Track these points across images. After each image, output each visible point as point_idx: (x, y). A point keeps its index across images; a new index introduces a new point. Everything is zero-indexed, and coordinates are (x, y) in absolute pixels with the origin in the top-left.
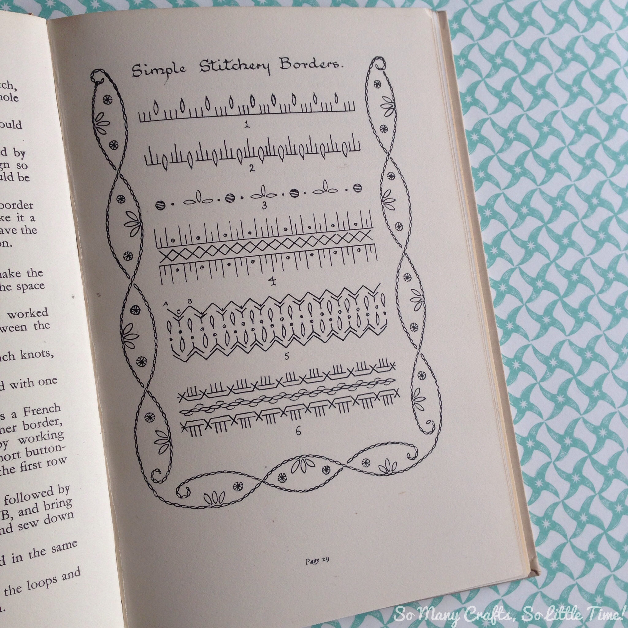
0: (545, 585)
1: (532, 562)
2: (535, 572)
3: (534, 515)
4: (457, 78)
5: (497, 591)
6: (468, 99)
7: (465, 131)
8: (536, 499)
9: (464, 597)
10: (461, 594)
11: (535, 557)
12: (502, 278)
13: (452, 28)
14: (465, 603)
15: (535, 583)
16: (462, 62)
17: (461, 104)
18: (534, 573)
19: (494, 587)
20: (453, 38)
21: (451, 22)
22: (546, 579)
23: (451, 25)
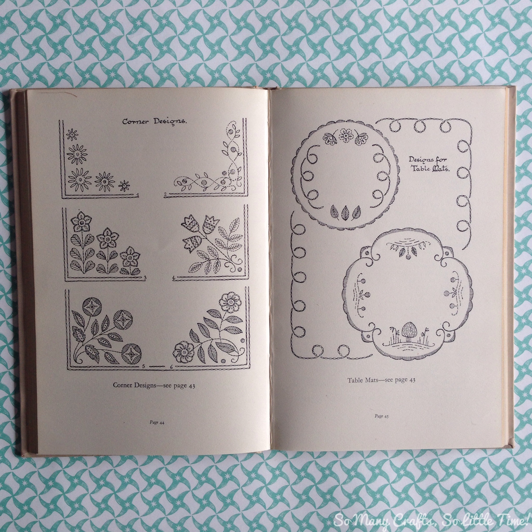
0: (517, 454)
1: (510, 440)
2: (510, 445)
3: (518, 413)
4: (516, 131)
5: (486, 452)
6: (522, 146)
7: (515, 167)
8: (521, 404)
9: (464, 452)
10: (463, 450)
11: (513, 437)
12: (524, 265)
13: (519, 97)
14: (464, 455)
15: (511, 452)
16: (522, 120)
17: (516, 149)
18: (510, 447)
19: (485, 450)
20: (519, 104)
21: (519, 93)
22: (519, 451)
23: (518, 95)
